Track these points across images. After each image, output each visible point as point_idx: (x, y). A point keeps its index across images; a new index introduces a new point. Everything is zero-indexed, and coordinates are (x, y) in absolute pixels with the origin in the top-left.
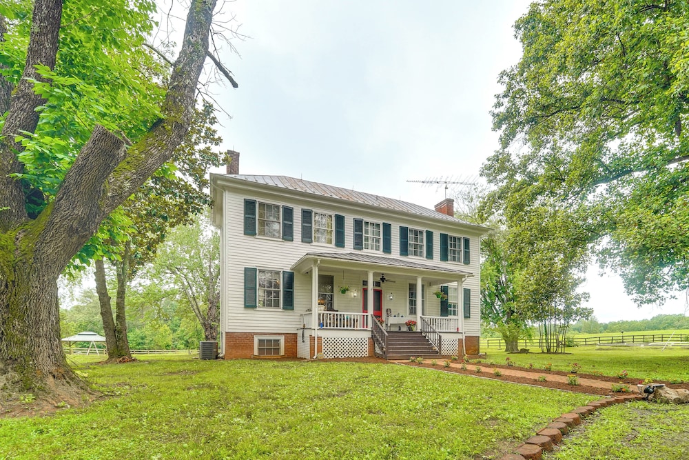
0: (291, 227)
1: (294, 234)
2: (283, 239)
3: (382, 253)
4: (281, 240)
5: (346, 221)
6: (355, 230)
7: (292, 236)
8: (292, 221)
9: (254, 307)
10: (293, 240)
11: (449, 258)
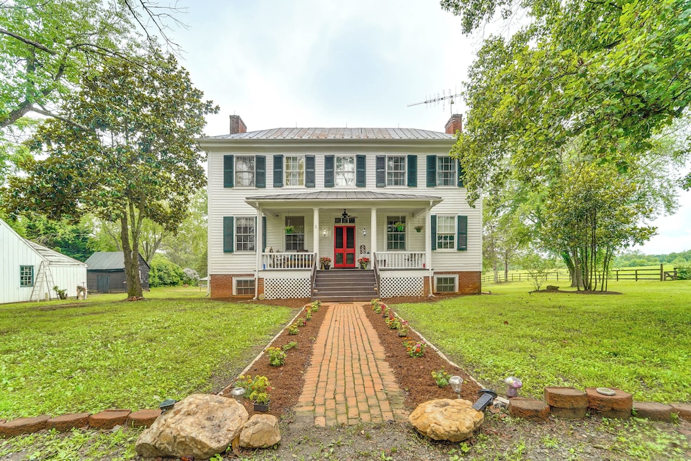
0: (263, 175)
1: (267, 181)
2: (256, 187)
3: (356, 187)
4: (255, 188)
5: (317, 160)
6: (326, 168)
7: (265, 183)
8: (264, 169)
9: (232, 251)
10: (265, 187)
11: (437, 182)
